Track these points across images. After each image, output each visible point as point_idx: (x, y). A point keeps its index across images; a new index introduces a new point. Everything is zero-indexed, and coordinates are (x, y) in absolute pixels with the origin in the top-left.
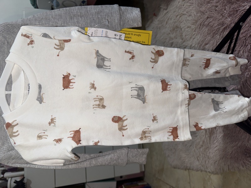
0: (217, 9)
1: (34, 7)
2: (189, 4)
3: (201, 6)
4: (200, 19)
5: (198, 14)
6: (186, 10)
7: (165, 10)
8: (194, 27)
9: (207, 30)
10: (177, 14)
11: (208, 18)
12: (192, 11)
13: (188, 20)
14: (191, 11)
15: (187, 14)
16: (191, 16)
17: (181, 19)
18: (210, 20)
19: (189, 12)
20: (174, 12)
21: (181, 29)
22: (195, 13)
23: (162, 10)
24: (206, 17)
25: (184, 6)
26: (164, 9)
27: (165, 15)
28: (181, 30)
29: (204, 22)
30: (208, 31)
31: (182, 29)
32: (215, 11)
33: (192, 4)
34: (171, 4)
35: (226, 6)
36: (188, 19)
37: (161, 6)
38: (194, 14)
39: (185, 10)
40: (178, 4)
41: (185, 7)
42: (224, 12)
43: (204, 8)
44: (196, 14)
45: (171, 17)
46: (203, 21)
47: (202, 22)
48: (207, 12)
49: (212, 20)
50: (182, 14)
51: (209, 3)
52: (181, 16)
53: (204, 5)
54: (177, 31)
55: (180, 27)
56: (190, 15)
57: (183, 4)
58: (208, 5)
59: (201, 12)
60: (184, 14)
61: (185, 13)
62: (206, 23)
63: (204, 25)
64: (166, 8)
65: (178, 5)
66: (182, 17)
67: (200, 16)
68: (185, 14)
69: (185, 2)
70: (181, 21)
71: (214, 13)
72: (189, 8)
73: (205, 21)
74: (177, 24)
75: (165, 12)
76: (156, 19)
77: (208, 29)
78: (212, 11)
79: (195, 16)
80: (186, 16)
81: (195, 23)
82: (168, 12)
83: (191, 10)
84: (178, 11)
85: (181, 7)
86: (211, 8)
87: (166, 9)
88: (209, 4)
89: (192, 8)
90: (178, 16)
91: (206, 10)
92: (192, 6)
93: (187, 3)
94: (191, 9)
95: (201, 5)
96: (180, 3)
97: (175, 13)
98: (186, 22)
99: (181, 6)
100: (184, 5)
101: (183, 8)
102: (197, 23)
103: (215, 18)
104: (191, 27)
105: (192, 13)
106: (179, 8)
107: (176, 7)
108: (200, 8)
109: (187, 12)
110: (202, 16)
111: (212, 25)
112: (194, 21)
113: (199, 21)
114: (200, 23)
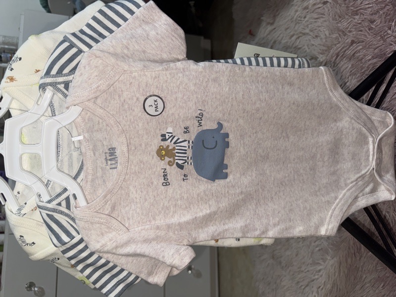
0: (373, 27)
1: (46, 10)
2: (315, 16)
3: (340, 20)
4: (335, 45)
5: (333, 34)
6: (310, 26)
8: (324, 58)
9: (350, 66)
10: (291, 33)
11: (353, 42)
12: (322, 29)
13: (313, 45)
14: (320, 28)
15: (311, 33)
16: (319, 38)
17: (300, 42)
18: (356, 48)
19: (316, 29)
20: (286, 29)
22: (327, 33)
23: (264, 24)
24: (350, 41)
25: (306, 19)
26: (268, 24)
27: (269, 34)
29: (345, 51)
30: (351, 68)
32: (369, 29)
33: (321, 16)
34: (280, 14)
35: (393, 22)
36: (313, 43)
37: (262, 18)
38: (326, 35)
39: (307, 26)
40: (295, 14)
41: (308, 21)
42: (388, 34)
43: (346, 23)
44: (330, 34)
45: (280, 38)
46: (343, 48)
47: (341, 50)
48: (350, 32)
49: (361, 47)
50: (301, 33)
51: (357, 14)
52: (298, 38)
53: (347, 17)
56: (317, 36)
57: (303, 15)
58: (354, 19)
59: (339, 30)
60: (304, 34)
61: (307, 31)
62: (348, 52)
63: (344, 56)
64: (271, 22)
65: (295, 17)
66: (300, 38)
67: (336, 38)
68: (307, 34)
69: (308, 12)
70: (300, 46)
71: (366, 34)
72: (316, 22)
73: (348, 49)
75: (270, 28)
76: (254, 40)
77: (352, 65)
78: (361, 31)
79: (326, 38)
80: (309, 37)
81: (326, 51)
82: (275, 29)
83: (319, 27)
84: (294, 27)
85: (301, 20)
86: (360, 23)
87: (272, 24)
88: (357, 17)
89: (322, 23)
90: (292, 36)
91: (350, 27)
92: (322, 19)
93: (312, 14)
94: (319, 24)
95: (340, 17)
97: (288, 31)
98: (309, 48)
99: (299, 19)
100: (305, 17)
101: (304, 22)
102: (329, 52)
103: (368, 43)
104: (318, 58)
105: (321, 31)
106: (297, 21)
107: (291, 19)
108: (337, 23)
109: (311, 31)
110: (341, 38)
111: (361, 57)
112: (325, 48)
113: (335, 48)
114: (337, 52)
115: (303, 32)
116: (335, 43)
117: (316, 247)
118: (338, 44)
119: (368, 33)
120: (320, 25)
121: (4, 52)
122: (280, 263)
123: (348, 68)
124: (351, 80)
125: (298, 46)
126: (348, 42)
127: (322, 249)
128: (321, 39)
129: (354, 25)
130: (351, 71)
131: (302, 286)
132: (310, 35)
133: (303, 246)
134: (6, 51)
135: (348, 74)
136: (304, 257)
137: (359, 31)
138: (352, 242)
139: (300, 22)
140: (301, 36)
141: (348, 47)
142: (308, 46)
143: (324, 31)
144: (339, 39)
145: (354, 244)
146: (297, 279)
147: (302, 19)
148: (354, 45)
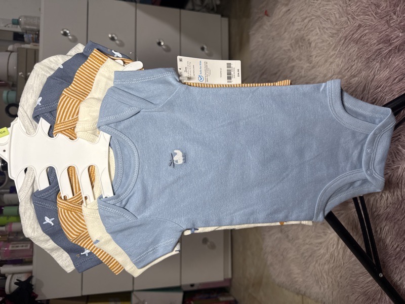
0: (380, 11)
4: (344, 28)
5: (342, 17)
6: (322, 8)
7: (283, 7)
8: (334, 41)
10: (304, 16)
11: (360, 26)
12: (332, 12)
13: (324, 28)
15: (322, 16)
16: (329, 21)
17: (312, 25)
18: (363, 32)
19: (327, 12)
20: (300, 11)
21: (310, 44)
22: (337, 16)
23: (279, 5)
24: (357, 25)
25: (319, 2)
27: (283, 15)
28: (310, 46)
29: (353, 34)
30: (357, 51)
31: (312, 43)
32: (376, 14)
35: (398, 6)
36: (324, 26)
38: (336, 18)
39: (319, 8)
42: (393, 19)
43: (355, 7)
44: (340, 17)
45: (293, 20)
46: (351, 31)
47: (349, 33)
48: (358, 15)
49: (367, 31)
50: (313, 15)
52: (311, 20)
54: (302, 46)
55: (309, 40)
56: (328, 19)
58: (362, 2)
59: (348, 13)
60: (316, 17)
61: (319, 13)
62: (356, 36)
63: (352, 39)
64: (286, 2)
66: (313, 21)
67: (345, 22)
68: (319, 17)
70: (311, 29)
71: (373, 18)
73: (355, 32)
74: (304, 34)
75: (284, 9)
76: (269, 21)
77: (358, 48)
78: (369, 15)
79: (337, 21)
80: (321, 20)
81: (336, 34)
82: (289, 10)
84: (307, 10)
85: (314, 3)
86: (367, 7)
87: (287, 5)
89: (333, 6)
90: (306, 18)
91: (358, 11)
92: (333, 2)
95: (350, 1)
97: (302, 13)
98: (320, 31)
101: (316, 5)
102: (339, 35)
103: (374, 27)
105: (332, 14)
106: (311, 4)
108: (347, 6)
109: (323, 13)
111: (366, 41)
112: (334, 31)
113: (344, 31)
114: (345, 35)
115: (315, 14)
116: (344, 26)
118: (347, 27)
119: (374, 17)
120: (331, 8)
121: (26, 33)
123: (355, 51)
124: (357, 63)
125: (310, 28)
126: (355, 26)
128: (332, 22)
129: (362, 9)
130: (357, 55)
132: (322, 18)
134: (28, 32)
135: (355, 57)
137: (367, 15)
140: (313, 19)
141: (355, 30)
142: (319, 28)
143: (334, 14)
144: (347, 23)
148: (362, 29)
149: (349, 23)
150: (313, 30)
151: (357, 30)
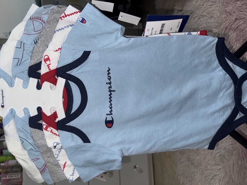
2: (210, 4)
3: (227, 5)
4: (224, 22)
5: (223, 15)
6: (207, 10)
7: (179, 12)
8: (217, 31)
9: (235, 35)
11: (236, 19)
12: (215, 12)
13: (209, 23)
14: (213, 12)
15: (207, 15)
16: (213, 18)
17: (200, 21)
18: (239, 23)
19: (211, 12)
22: (218, 14)
24: (234, 19)
25: (204, 6)
29: (231, 25)
30: (236, 36)
33: (214, 3)
34: (187, 4)
36: (209, 21)
37: (175, 8)
38: (217, 15)
39: (205, 10)
40: (196, 3)
43: (231, 7)
44: (220, 15)
46: (230, 23)
47: (228, 25)
48: (234, 12)
49: (242, 22)
50: (201, 15)
52: (199, 18)
53: (231, 3)
57: (202, 4)
58: (237, 4)
59: (226, 12)
60: (203, 16)
61: (205, 14)
62: (234, 26)
63: (230, 29)
64: (181, 9)
65: (197, 5)
66: (201, 19)
67: (225, 17)
68: (205, 16)
69: (205, 1)
70: (201, 24)
71: (246, 13)
72: (210, 8)
74: (195, 28)
77: (237, 34)
78: (242, 11)
79: (218, 17)
80: (207, 18)
81: (218, 26)
83: (213, 10)
84: (197, 12)
85: (200, 7)
86: (241, 7)
87: (182, 11)
89: (214, 8)
91: (234, 10)
92: (215, 6)
93: (208, 2)
94: (212, 9)
95: (227, 3)
96: (198, 3)
98: (207, 25)
99: (199, 6)
100: (203, 5)
101: (202, 8)
102: (221, 27)
104: (213, 31)
105: (215, 14)
106: (198, 8)
107: (194, 7)
108: (225, 7)
109: (208, 13)
110: (228, 17)
111: (242, 28)
112: (217, 24)
113: (224, 24)
114: (226, 26)
115: (202, 14)
116: (224, 21)
117: (217, 154)
118: (226, 21)
120: (214, 9)
122: (193, 164)
123: (234, 36)
124: (236, 44)
125: (199, 24)
126: (233, 20)
127: (221, 155)
128: (215, 18)
129: (237, 8)
130: (236, 38)
131: (208, 179)
132: (207, 16)
133: (208, 153)
135: (234, 40)
136: (209, 160)
137: (240, 12)
138: (240, 151)
139: (200, 8)
140: (201, 17)
141: (233, 23)
142: (206, 23)
144: (227, 18)
145: (242, 151)
146: (205, 174)
147: (202, 6)
148: (237, 21)
149: (228, 18)
150: (201, 25)
151: (234, 23)
